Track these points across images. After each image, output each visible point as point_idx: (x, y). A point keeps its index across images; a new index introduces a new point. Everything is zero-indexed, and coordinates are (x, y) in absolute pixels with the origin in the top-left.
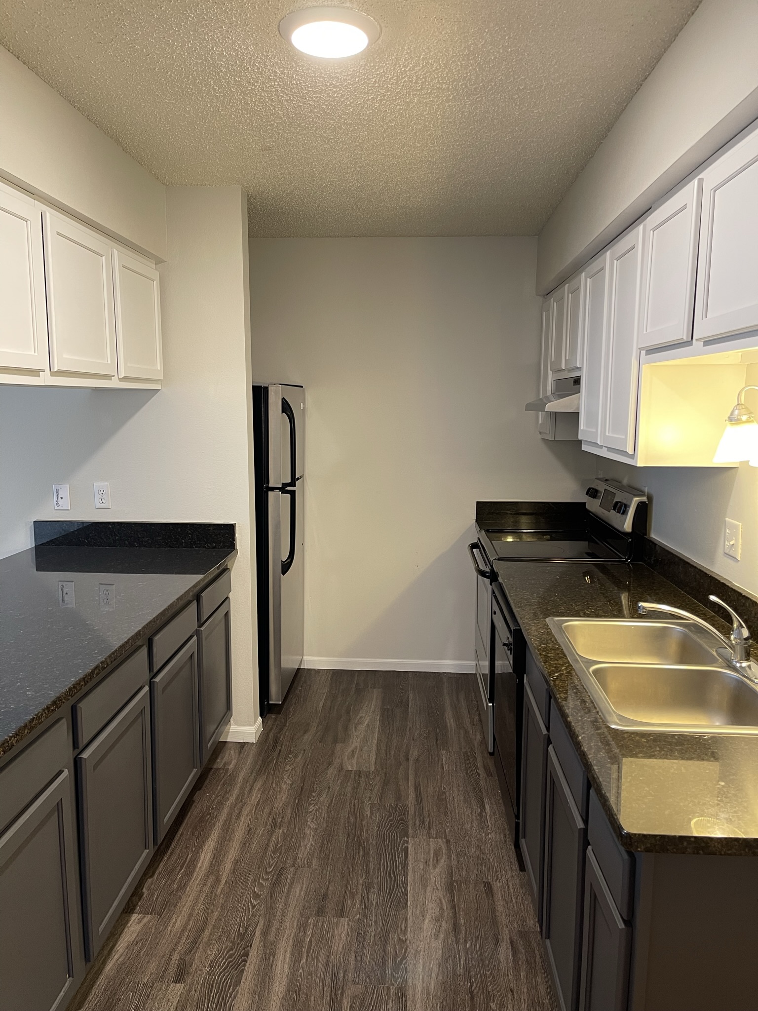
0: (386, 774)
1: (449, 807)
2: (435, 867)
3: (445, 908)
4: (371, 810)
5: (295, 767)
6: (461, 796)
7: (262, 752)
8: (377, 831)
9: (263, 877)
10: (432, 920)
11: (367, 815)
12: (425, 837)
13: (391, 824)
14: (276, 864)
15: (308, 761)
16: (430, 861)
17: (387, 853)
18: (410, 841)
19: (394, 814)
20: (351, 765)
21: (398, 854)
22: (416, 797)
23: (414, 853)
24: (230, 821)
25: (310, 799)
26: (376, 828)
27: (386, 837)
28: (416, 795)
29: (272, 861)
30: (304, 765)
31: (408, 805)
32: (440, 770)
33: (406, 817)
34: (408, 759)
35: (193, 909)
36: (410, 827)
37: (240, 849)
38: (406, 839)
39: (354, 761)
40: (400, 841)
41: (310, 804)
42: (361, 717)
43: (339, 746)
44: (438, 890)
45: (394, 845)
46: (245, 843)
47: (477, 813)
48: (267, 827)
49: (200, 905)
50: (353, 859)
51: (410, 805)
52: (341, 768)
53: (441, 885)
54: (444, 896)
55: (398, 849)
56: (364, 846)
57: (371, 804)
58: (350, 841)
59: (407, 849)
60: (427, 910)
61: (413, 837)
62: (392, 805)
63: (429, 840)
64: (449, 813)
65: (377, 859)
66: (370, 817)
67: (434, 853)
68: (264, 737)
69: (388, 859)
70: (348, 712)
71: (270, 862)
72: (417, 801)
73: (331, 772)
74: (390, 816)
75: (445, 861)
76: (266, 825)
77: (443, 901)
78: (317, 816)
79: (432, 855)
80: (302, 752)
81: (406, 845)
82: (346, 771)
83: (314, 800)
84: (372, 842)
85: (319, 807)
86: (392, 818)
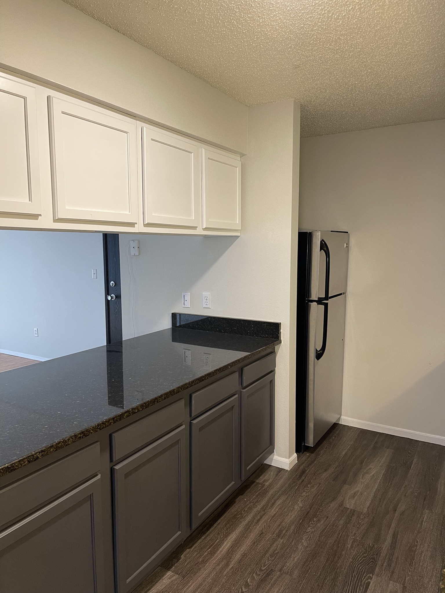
0: (374, 518)
1: (416, 558)
4: (352, 543)
5: (309, 495)
6: (429, 552)
7: (291, 478)
8: (351, 562)
9: (257, 572)
11: (348, 547)
12: (386, 579)
13: (364, 560)
14: (269, 565)
15: (320, 492)
17: (352, 583)
18: (373, 578)
19: (369, 552)
20: (350, 504)
21: (360, 585)
22: (392, 543)
23: (373, 589)
24: (252, 524)
25: (311, 523)
26: (351, 560)
27: (356, 569)
28: (392, 541)
29: (267, 562)
30: (316, 495)
31: (382, 548)
32: (419, 525)
33: (378, 558)
34: (396, 510)
35: (204, 581)
36: (378, 566)
37: (250, 546)
38: (371, 575)
39: (353, 502)
40: (366, 576)
41: (309, 526)
42: (370, 468)
43: (346, 487)
45: (360, 578)
46: (255, 543)
47: (438, 570)
48: (274, 535)
49: (209, 579)
50: (324, 579)
51: (384, 549)
52: (341, 505)
55: (361, 581)
56: (337, 572)
57: (354, 539)
58: (327, 564)
59: (369, 584)
61: (377, 575)
62: (370, 544)
63: (389, 582)
64: (414, 564)
65: (342, 585)
66: (349, 549)
68: (295, 469)
69: (351, 587)
70: (362, 463)
71: (265, 562)
72: (391, 546)
73: (334, 505)
74: (364, 553)
76: (274, 533)
78: (311, 537)
80: (318, 485)
81: (369, 580)
82: (345, 507)
83: (313, 524)
84: (343, 570)
85: (315, 530)
86: (366, 555)
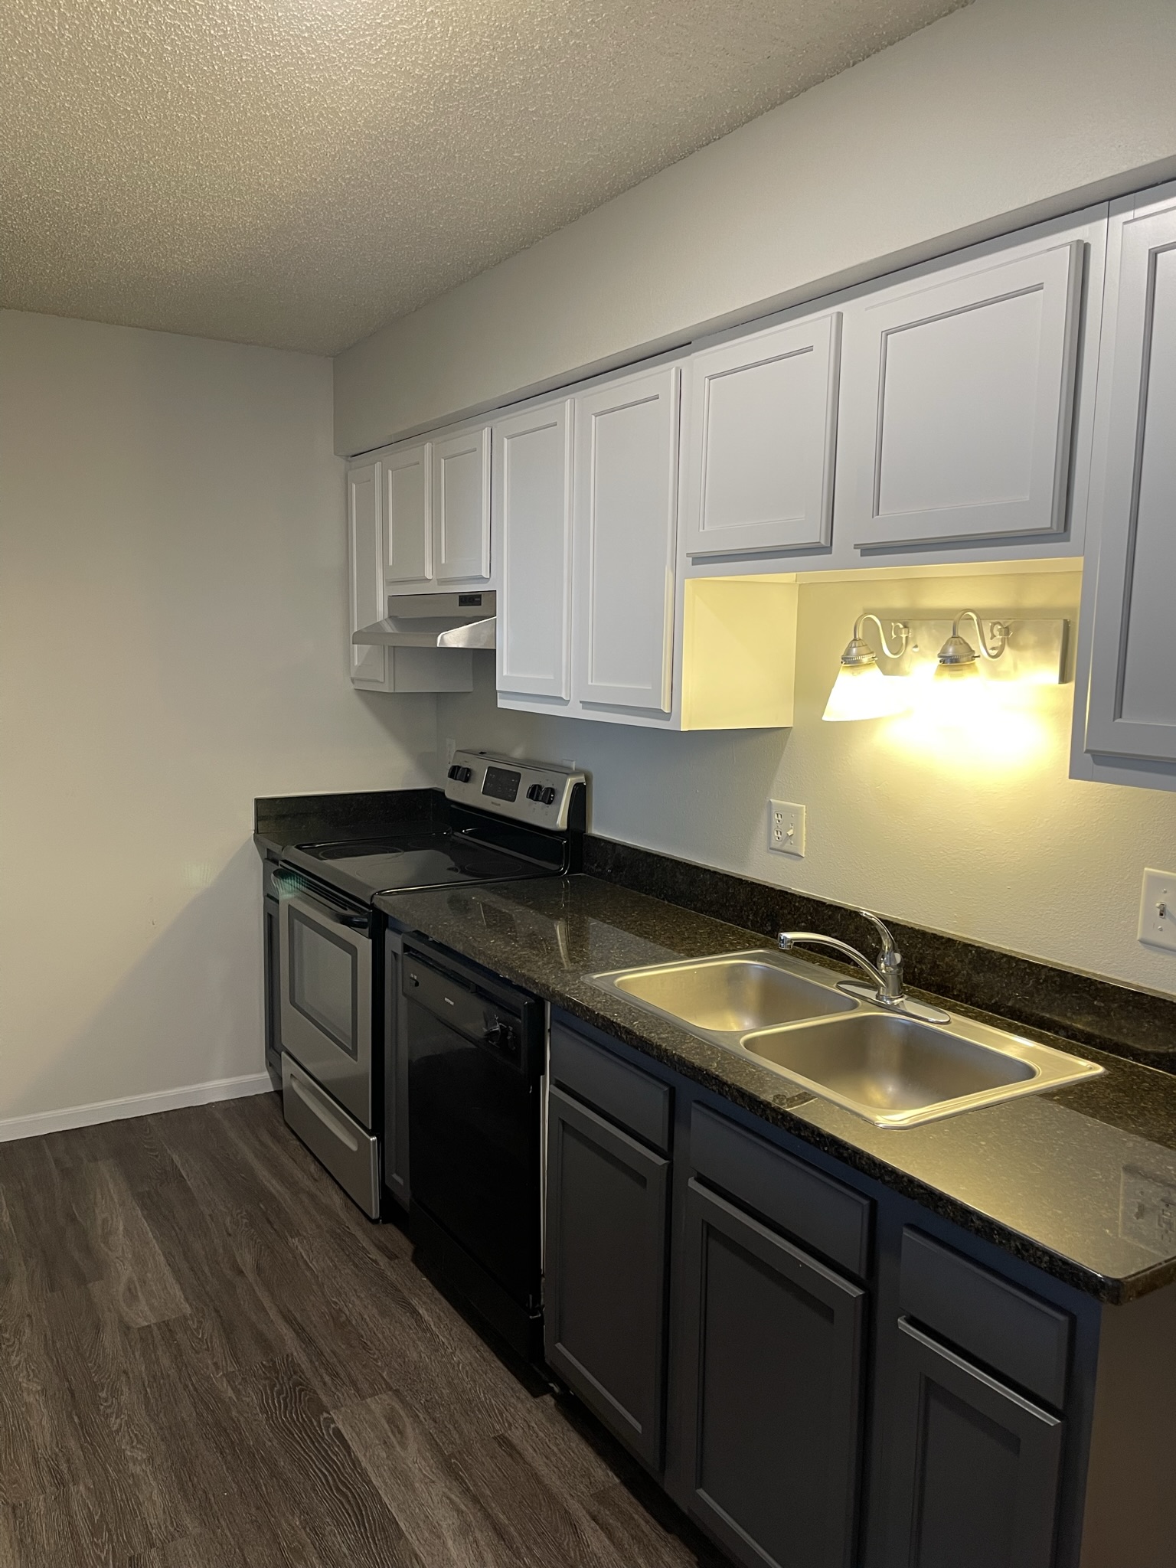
0: (217, 1311)
1: (363, 1332)
2: (403, 1445)
3: (463, 1508)
4: (231, 1386)
5: (29, 1354)
6: (370, 1307)
8: (267, 1419)
10: (457, 1538)
11: (230, 1398)
12: (356, 1401)
13: (285, 1399)
14: (114, 1556)
15: (49, 1334)
16: (390, 1438)
17: (312, 1455)
18: (335, 1418)
19: (277, 1378)
20: (143, 1315)
21: (329, 1447)
22: (297, 1333)
23: (354, 1434)
25: (101, 1407)
26: (262, 1417)
27: (290, 1424)
28: (294, 1331)
29: (102, 1552)
30: (46, 1345)
31: (292, 1355)
32: (308, 1274)
33: (303, 1377)
34: (243, 1272)
36: (319, 1392)
37: (17, 1556)
38: (325, 1415)
39: (143, 1306)
40: (319, 1422)
41: (107, 1417)
42: (105, 1221)
43: (95, 1287)
44: (434, 1482)
45: (313, 1434)
46: (22, 1541)
47: (413, 1327)
48: (48, 1491)
50: (256, 1488)
51: (295, 1354)
52: (126, 1329)
53: (433, 1473)
54: (450, 1489)
55: (323, 1439)
56: (262, 1456)
57: (224, 1374)
58: (229, 1457)
59: (338, 1433)
60: (439, 1524)
61: (336, 1407)
62: (264, 1363)
63: (366, 1402)
64: (369, 1343)
65: (299, 1471)
66: (237, 1399)
67: (388, 1423)
69: (317, 1463)
70: (72, 1219)
72: (303, 1340)
73: (111, 1339)
74: (273, 1386)
75: (414, 1429)
76: (43, 1488)
77: (453, 1497)
78: (136, 1435)
79: (386, 1426)
80: (27, 1321)
81: (332, 1426)
82: (139, 1329)
83: (110, 1407)
84: (270, 1444)
85: (128, 1415)
86: (278, 1386)
